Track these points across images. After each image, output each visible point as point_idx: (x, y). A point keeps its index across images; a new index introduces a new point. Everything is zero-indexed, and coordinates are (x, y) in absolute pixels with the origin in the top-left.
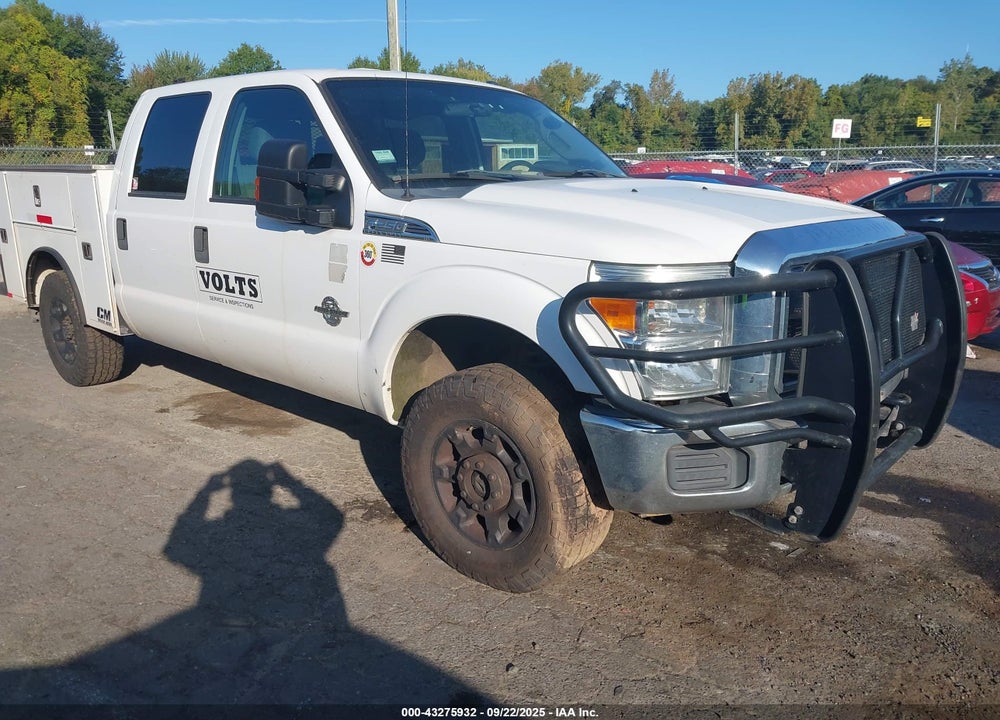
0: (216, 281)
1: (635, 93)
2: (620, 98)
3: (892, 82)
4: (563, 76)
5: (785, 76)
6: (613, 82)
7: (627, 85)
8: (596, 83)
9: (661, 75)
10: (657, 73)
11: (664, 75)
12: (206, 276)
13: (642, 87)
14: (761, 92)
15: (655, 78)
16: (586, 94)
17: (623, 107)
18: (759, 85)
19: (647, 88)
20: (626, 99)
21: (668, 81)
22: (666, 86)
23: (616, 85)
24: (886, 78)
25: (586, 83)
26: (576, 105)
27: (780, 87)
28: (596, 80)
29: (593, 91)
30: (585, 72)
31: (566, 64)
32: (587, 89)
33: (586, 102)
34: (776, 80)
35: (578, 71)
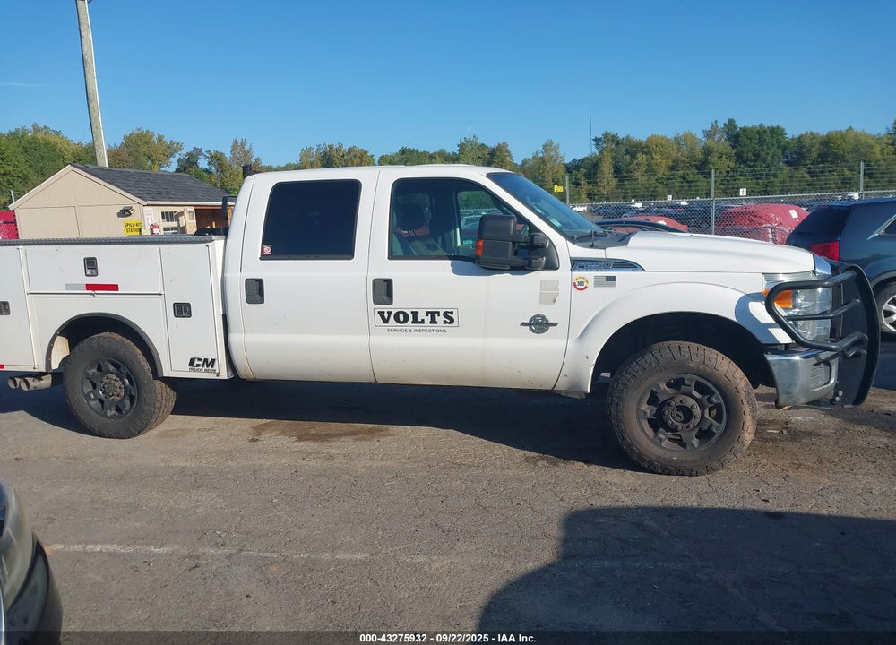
0: (401, 317)
1: (216, 158)
2: (203, 163)
3: (421, 153)
4: (147, 143)
5: (346, 147)
6: (195, 149)
7: (209, 152)
8: (180, 149)
9: (239, 144)
10: (235, 142)
11: (243, 144)
12: (386, 315)
13: (222, 154)
14: (328, 160)
15: (235, 146)
16: (172, 159)
17: (206, 171)
18: (325, 154)
19: (228, 155)
20: (209, 164)
21: (247, 148)
22: (246, 153)
23: (198, 152)
24: (417, 150)
25: (171, 149)
26: (163, 169)
27: (343, 156)
28: (179, 147)
29: (177, 156)
30: (168, 140)
31: (148, 131)
32: (172, 155)
33: (172, 166)
34: (339, 150)
35: (160, 139)
